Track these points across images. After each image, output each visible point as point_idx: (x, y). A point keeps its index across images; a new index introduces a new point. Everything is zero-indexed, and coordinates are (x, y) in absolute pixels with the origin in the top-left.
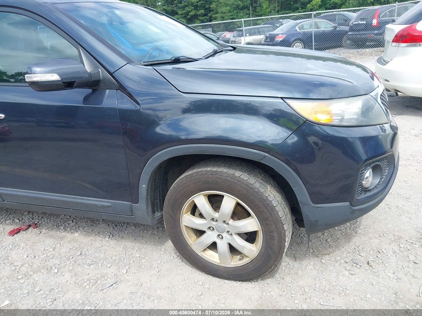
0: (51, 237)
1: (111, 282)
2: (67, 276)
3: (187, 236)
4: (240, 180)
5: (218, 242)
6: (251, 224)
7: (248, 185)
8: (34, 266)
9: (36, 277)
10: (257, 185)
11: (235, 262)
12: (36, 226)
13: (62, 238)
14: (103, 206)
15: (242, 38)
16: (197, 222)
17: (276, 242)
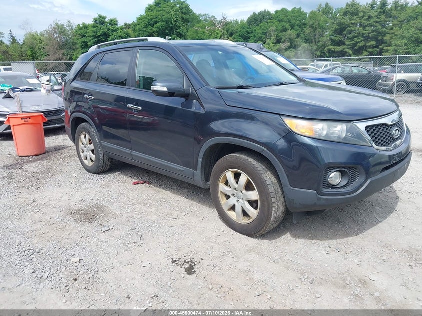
0: (154, 190)
1: (173, 217)
2: (153, 209)
3: (221, 198)
4: (250, 164)
5: (236, 204)
6: (254, 195)
7: (254, 167)
8: (139, 201)
9: (137, 205)
10: (259, 169)
11: (244, 221)
12: (149, 183)
13: (159, 192)
14: (180, 170)
15: (394, 75)
16: (226, 189)
17: (266, 208)
